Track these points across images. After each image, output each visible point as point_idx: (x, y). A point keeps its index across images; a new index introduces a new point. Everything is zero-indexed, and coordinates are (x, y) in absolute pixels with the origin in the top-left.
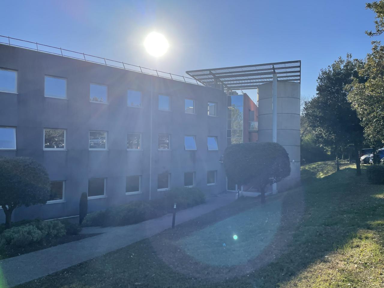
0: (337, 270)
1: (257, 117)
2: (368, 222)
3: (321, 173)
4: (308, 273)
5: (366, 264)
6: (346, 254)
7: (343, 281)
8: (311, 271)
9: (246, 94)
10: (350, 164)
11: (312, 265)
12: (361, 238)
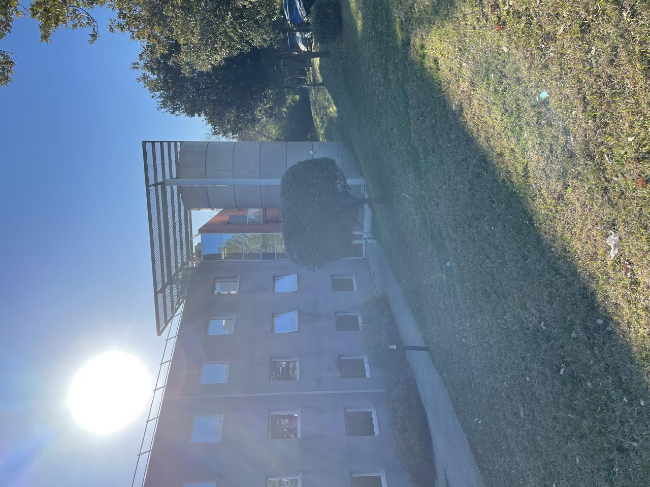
0: (472, 92)
1: (239, 210)
2: (399, 44)
3: (328, 111)
4: (480, 136)
5: (460, 50)
6: (447, 79)
7: (487, 84)
8: (477, 132)
9: (199, 230)
10: (313, 66)
11: (468, 129)
12: (424, 56)
